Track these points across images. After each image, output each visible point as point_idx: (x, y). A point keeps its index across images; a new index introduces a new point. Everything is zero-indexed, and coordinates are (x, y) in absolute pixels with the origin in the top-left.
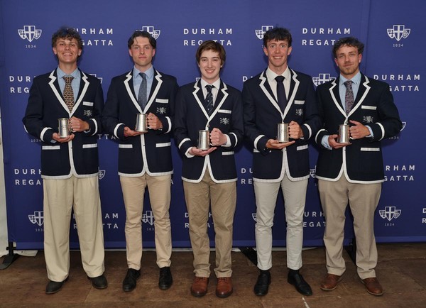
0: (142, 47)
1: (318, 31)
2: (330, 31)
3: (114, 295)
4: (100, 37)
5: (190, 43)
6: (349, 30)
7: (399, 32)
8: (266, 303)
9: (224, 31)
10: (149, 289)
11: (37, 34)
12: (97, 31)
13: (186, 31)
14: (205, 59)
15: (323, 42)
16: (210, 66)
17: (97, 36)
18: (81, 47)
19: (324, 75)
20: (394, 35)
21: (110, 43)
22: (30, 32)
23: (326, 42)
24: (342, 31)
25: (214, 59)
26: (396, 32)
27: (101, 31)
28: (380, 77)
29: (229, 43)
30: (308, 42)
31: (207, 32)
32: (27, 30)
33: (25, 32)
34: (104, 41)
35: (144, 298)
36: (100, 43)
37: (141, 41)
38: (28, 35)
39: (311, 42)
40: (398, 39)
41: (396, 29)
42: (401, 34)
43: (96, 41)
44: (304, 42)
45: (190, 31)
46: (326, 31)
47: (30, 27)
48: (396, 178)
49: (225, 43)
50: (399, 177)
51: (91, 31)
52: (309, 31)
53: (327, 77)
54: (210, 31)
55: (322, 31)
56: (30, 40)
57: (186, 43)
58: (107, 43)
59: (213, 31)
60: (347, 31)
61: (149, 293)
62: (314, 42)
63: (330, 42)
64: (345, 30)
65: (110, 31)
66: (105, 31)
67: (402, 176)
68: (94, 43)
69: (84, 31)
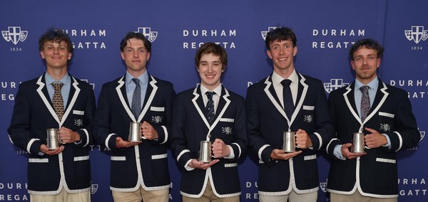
0: (136, 50)
1: (330, 32)
2: (343, 33)
4: (92, 39)
5: (190, 45)
6: (363, 31)
7: (417, 33)
9: (227, 33)
11: (22, 36)
12: (89, 33)
13: (186, 33)
14: (205, 63)
15: (335, 45)
16: (210, 71)
17: (88, 38)
18: (71, 50)
19: (337, 80)
20: (412, 37)
21: (103, 46)
22: (15, 34)
23: (339, 45)
24: (356, 33)
25: (215, 64)
26: (414, 33)
27: (93, 33)
28: (397, 83)
29: (233, 45)
30: (319, 45)
31: (209, 33)
32: (12, 31)
33: (10, 34)
34: (96, 43)
36: (92, 45)
37: (135, 44)
38: (12, 37)
39: (322, 44)
40: (417, 42)
41: (415, 30)
42: (420, 36)
43: (88, 43)
44: (315, 45)
45: (190, 33)
46: (338, 33)
47: (14, 28)
48: (414, 193)
49: (229, 45)
50: (417, 191)
51: (82, 33)
52: (320, 32)
53: (339, 83)
54: (212, 33)
55: (334, 32)
56: (15, 43)
57: (185, 45)
58: (99, 45)
59: (215, 33)
60: (361, 33)
62: (326, 45)
63: (343, 45)
64: (359, 31)
65: (102, 33)
66: (97, 33)
67: (421, 190)
68: (85, 45)
69: (74, 33)
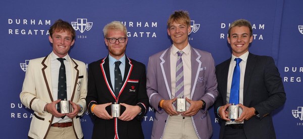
4: (39, 27)
12: (37, 22)
17: (36, 26)
27: (40, 22)
30: (226, 36)
31: (135, 24)
34: (42, 31)
36: (39, 32)
43: (36, 31)
44: (222, 36)
51: (32, 22)
52: (227, 26)
54: (138, 24)
58: (45, 33)
59: (140, 24)
65: (48, 22)
66: (44, 22)
68: (33, 32)
69: (25, 22)
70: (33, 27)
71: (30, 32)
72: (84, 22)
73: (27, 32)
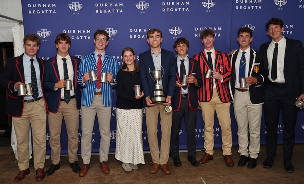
3: (95, 180)
4: (83, 35)
5: (133, 37)
8: (181, 182)
10: (114, 176)
11: (48, 34)
12: (82, 32)
13: (131, 31)
17: (81, 34)
21: (89, 38)
22: (44, 33)
24: (217, 29)
27: (84, 32)
32: (42, 32)
34: (85, 37)
35: (112, 181)
36: (83, 38)
38: (43, 34)
43: (81, 37)
44: (196, 35)
45: (133, 31)
47: (44, 30)
51: (78, 32)
52: (199, 29)
54: (144, 30)
56: (44, 37)
57: (131, 37)
58: (87, 38)
59: (146, 30)
61: (115, 178)
65: (89, 31)
66: (86, 32)
68: (80, 38)
69: (74, 32)
70: (79, 35)
71: (77, 38)
72: (111, 30)
73: (75, 38)
